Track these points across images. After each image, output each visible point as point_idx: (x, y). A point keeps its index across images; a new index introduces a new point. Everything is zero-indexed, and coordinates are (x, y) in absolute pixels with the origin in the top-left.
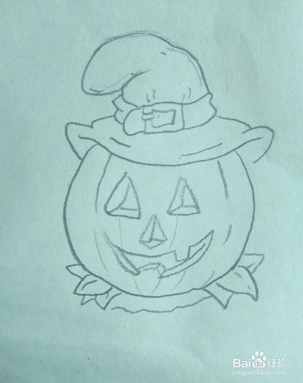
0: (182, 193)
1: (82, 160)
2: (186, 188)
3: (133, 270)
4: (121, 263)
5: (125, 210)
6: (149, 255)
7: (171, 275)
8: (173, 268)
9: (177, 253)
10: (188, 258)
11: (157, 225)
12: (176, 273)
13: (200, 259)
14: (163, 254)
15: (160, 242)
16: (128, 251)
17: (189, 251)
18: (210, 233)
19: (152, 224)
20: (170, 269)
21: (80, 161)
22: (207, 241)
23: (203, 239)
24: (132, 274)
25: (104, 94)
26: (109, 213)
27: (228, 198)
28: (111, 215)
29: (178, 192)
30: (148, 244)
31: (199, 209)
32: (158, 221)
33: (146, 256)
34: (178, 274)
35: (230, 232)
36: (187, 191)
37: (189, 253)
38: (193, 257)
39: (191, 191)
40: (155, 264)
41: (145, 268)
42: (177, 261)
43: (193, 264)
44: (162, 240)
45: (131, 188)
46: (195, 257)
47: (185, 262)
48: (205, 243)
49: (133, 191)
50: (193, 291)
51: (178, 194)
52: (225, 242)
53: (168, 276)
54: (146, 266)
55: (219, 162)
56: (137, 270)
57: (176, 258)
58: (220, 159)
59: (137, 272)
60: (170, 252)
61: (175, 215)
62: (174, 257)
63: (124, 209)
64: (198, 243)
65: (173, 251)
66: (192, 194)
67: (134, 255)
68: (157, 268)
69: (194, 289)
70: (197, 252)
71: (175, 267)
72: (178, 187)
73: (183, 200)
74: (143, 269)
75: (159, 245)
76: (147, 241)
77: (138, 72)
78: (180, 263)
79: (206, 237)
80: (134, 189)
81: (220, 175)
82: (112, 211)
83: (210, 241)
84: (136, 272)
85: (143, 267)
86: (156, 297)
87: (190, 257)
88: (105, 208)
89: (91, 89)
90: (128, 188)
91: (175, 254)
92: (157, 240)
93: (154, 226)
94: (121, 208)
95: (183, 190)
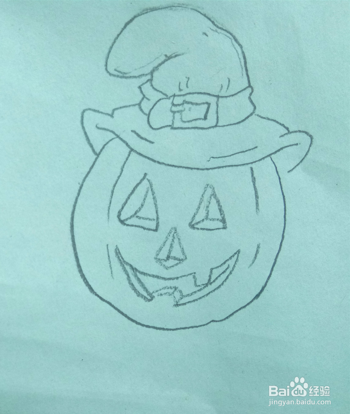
0: (208, 203)
1: (98, 155)
2: (212, 197)
3: (145, 294)
4: (132, 285)
5: (142, 220)
6: (165, 277)
7: (189, 302)
8: (192, 294)
9: (197, 276)
10: (209, 283)
11: (176, 241)
12: (194, 301)
13: (222, 284)
14: (181, 277)
15: (178, 262)
16: (141, 270)
17: (211, 274)
18: (235, 253)
19: (171, 238)
20: (188, 295)
21: (95, 157)
22: (231, 263)
23: (228, 260)
24: (144, 299)
25: (130, 77)
26: (122, 222)
27: (258, 211)
28: (125, 224)
29: (203, 202)
30: (164, 263)
31: (225, 224)
32: (178, 235)
33: (161, 277)
34: (196, 302)
35: (257, 252)
36: (213, 201)
37: (210, 276)
38: (214, 281)
39: (218, 202)
40: (172, 289)
41: (160, 292)
42: (196, 286)
43: (214, 290)
44: (180, 259)
45: (150, 193)
46: (216, 281)
47: (205, 287)
48: (229, 265)
49: (152, 197)
50: (212, 323)
51: (203, 203)
52: (251, 265)
53: (185, 304)
54: (161, 290)
55: (252, 169)
56: (150, 294)
57: (195, 282)
58: (253, 166)
60: (189, 275)
61: (198, 229)
62: (193, 280)
63: (140, 218)
64: (222, 265)
65: (192, 273)
66: (219, 205)
67: (148, 276)
68: (173, 293)
69: (213, 321)
70: (219, 276)
71: (193, 293)
72: (204, 196)
73: (208, 211)
74: (157, 293)
75: (177, 264)
76: (164, 260)
77: (172, 54)
78: (199, 288)
79: (231, 258)
80: (153, 195)
81: (252, 184)
82: (127, 219)
83: (235, 262)
84: (149, 298)
85: (157, 291)
86: (171, 330)
87: (211, 282)
88: (119, 216)
89: (115, 70)
90: (147, 192)
91: (194, 277)
92: (175, 258)
93: (173, 241)
94: (137, 217)
95: (209, 199)
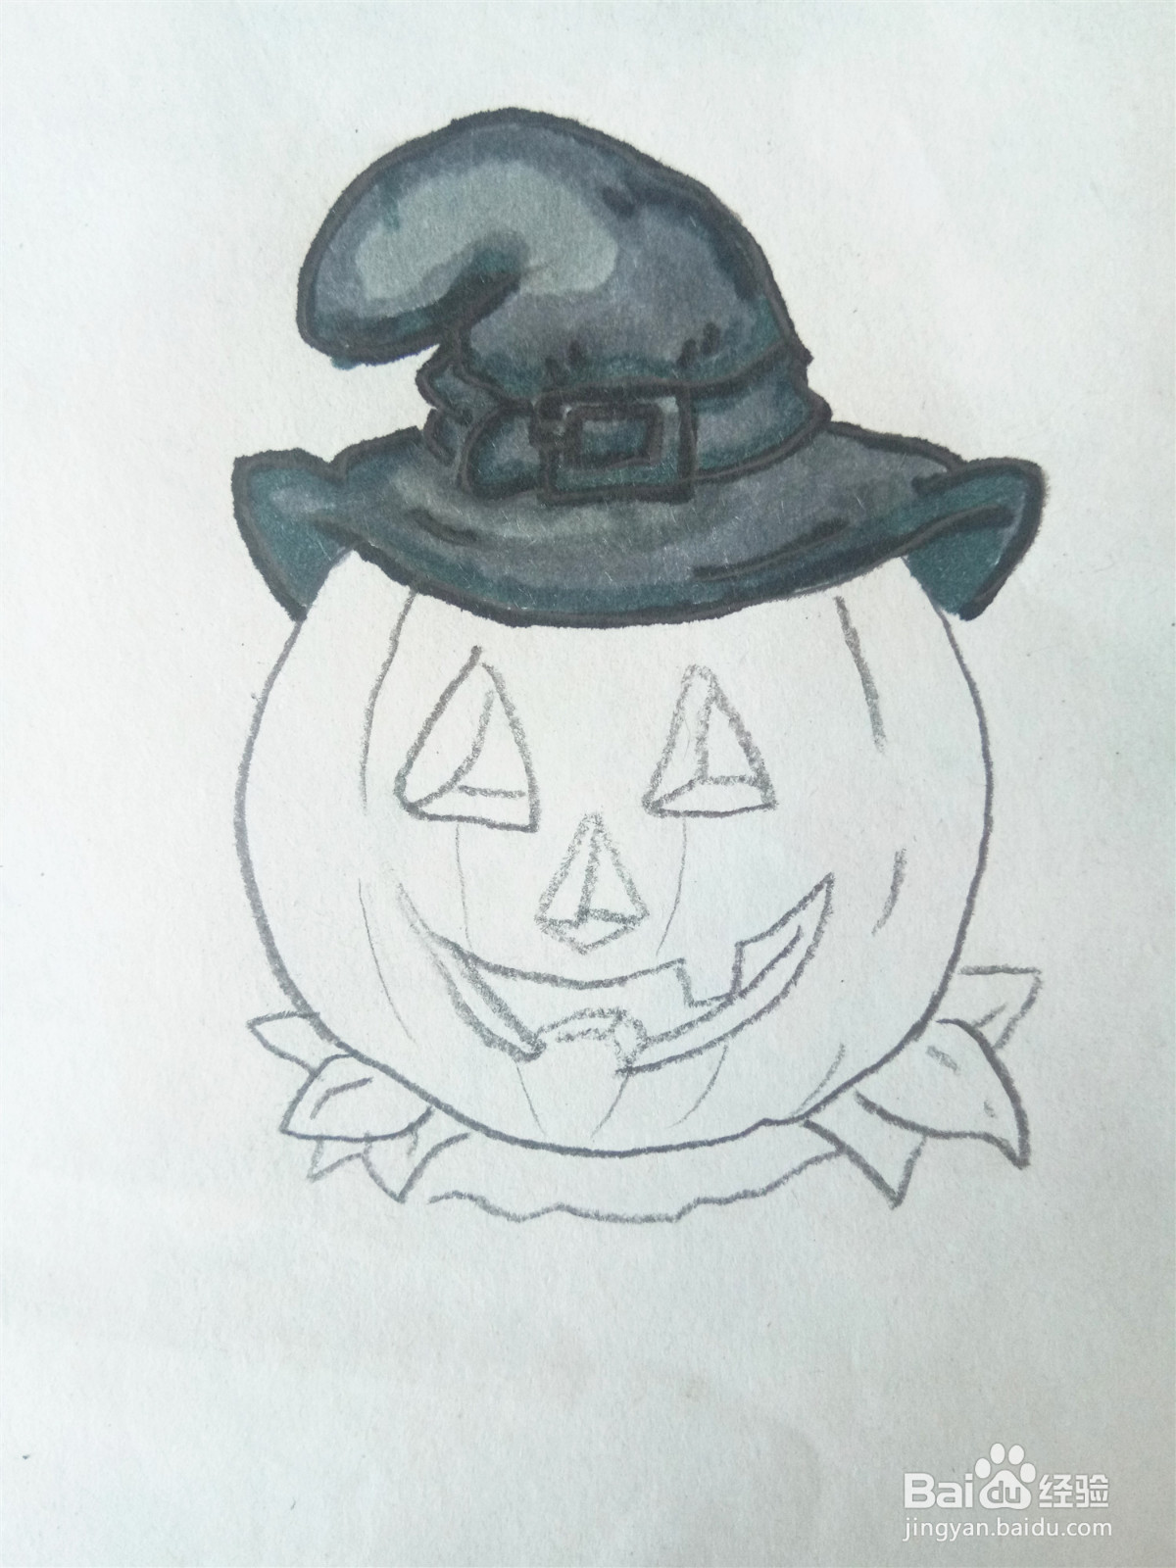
0: (702, 728)
2: (714, 707)
3: (513, 1037)
4: (467, 1009)
5: (479, 797)
6: (578, 979)
7: (671, 1059)
8: (678, 1032)
9: (688, 967)
10: (737, 991)
11: (604, 856)
12: (690, 1054)
13: (785, 992)
14: (634, 976)
15: (621, 926)
16: (492, 960)
17: (740, 961)
18: (818, 888)
19: (585, 850)
20: (666, 1036)
22: (808, 919)
23: (794, 911)
24: (511, 1054)
26: (412, 808)
27: (882, 741)
28: (423, 815)
29: (683, 724)
30: (571, 932)
31: (770, 791)
32: (608, 837)
33: (564, 980)
34: (697, 1057)
35: (898, 879)
36: (718, 718)
37: (737, 970)
38: (753, 985)
39: (735, 719)
40: (605, 1017)
41: (564, 1029)
42: (692, 1003)
43: (758, 1016)
44: (626, 916)
45: (498, 707)
46: (762, 984)
47: (723, 1005)
48: (799, 927)
49: (505, 721)
50: (762, 1128)
51: (683, 731)
52: (880, 924)
53: (654, 1067)
54: (566, 1021)
55: (839, 603)
56: (528, 1037)
57: (687, 989)
58: (844, 591)
59: (533, 1045)
60: (661, 967)
61: (676, 814)
62: (678, 986)
63: (471, 791)
64: (774, 927)
65: (673, 962)
66: (740, 731)
67: (519, 978)
68: (611, 1031)
69: (766, 1122)
70: (771, 966)
71: (683, 1027)
72: (686, 704)
73: (706, 754)
74: (554, 1033)
75: (616, 935)
76: (569, 922)
78: (702, 1011)
79: (803, 903)
80: (509, 714)
81: (847, 652)
82: (428, 800)
83: (823, 917)
84: (528, 1049)
85: (553, 1027)
86: (612, 1154)
87: (743, 987)
88: (399, 791)
90: (488, 707)
91: (681, 974)
92: (608, 916)
93: (594, 858)
94: (463, 788)
95: (703, 713)
